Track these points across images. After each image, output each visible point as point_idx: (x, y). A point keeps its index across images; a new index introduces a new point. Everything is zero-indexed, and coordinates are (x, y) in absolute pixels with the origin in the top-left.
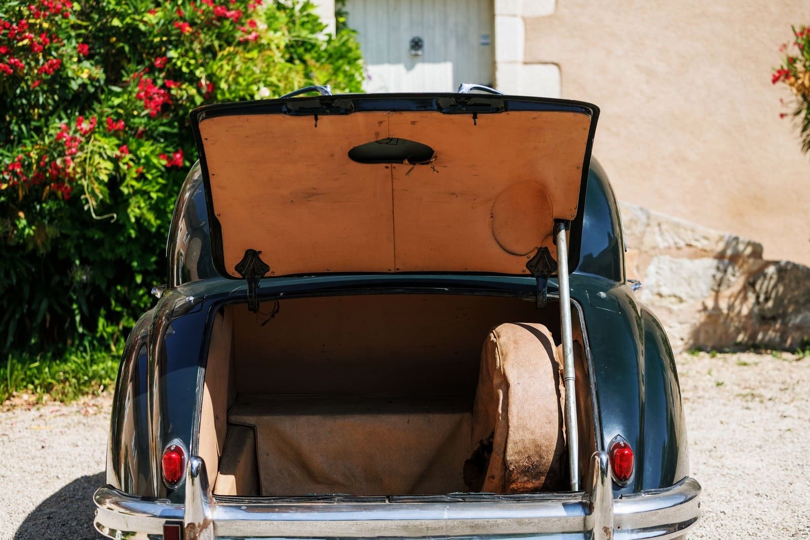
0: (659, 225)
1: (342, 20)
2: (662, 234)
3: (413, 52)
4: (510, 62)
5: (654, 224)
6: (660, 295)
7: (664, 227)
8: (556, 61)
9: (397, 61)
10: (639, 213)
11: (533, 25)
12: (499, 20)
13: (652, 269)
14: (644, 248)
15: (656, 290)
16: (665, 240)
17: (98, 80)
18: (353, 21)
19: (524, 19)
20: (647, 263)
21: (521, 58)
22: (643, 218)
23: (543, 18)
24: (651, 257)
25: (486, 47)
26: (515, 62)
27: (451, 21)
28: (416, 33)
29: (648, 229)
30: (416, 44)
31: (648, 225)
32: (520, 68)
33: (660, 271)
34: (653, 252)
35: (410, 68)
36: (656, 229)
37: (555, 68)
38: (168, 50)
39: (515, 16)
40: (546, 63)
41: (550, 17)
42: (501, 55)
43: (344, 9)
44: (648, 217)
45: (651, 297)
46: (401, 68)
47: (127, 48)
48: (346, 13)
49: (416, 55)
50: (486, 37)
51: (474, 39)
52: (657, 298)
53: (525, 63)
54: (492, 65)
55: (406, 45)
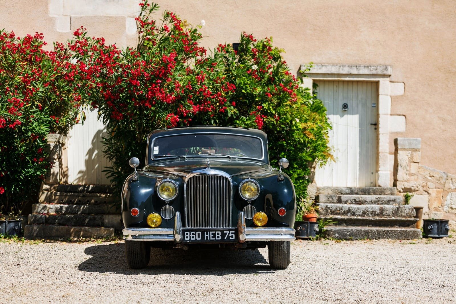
0: (452, 179)
1: (315, 95)
2: (453, 183)
3: (344, 109)
4: (385, 114)
5: (449, 179)
6: (452, 208)
7: (453, 180)
8: (404, 114)
9: (337, 114)
10: (443, 174)
11: (395, 99)
12: (381, 97)
13: (448, 197)
14: (445, 189)
15: (450, 206)
16: (454, 186)
17: (237, 114)
18: (320, 96)
19: (391, 97)
20: (447, 195)
21: (389, 113)
22: (445, 176)
23: (399, 96)
24: (448, 192)
25: (374, 108)
26: (388, 114)
27: (360, 97)
28: (345, 102)
29: (447, 181)
30: (345, 106)
31: (447, 179)
32: (389, 116)
33: (451, 198)
34: (449, 191)
35: (342, 116)
36: (450, 181)
37: (404, 117)
38: (262, 103)
39: (388, 95)
40: (400, 115)
41: (402, 96)
42: (381, 111)
43: (316, 91)
44: (447, 176)
45: (448, 209)
46: (338, 116)
47: (247, 102)
48: (317, 93)
49: (345, 111)
50: (374, 104)
51: (369, 105)
52: (451, 209)
53: (391, 115)
54: (378, 115)
55: (341, 106)
